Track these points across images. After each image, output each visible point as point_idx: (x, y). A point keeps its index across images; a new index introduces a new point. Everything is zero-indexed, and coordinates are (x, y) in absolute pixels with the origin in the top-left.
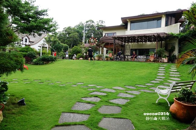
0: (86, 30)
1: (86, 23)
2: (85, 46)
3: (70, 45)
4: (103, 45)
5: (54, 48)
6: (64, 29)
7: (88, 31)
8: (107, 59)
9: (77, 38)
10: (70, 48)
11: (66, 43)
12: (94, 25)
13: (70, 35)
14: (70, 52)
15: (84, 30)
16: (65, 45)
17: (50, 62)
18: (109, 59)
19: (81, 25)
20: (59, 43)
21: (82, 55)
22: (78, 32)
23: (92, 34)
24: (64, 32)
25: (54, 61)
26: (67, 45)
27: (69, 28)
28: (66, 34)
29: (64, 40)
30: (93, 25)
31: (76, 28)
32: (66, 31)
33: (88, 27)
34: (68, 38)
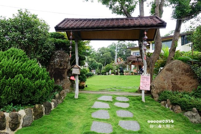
0: (117, 50)
1: (118, 43)
2: (116, 64)
3: (103, 64)
4: (130, 63)
5: (91, 66)
6: (98, 49)
7: (120, 50)
8: (132, 74)
9: (110, 57)
10: (104, 66)
11: (101, 62)
12: (126, 44)
13: (104, 54)
14: (104, 70)
15: (116, 49)
16: (100, 64)
17: (89, 77)
18: (134, 74)
19: (113, 45)
20: (95, 63)
21: (113, 71)
22: (110, 51)
23: (124, 52)
24: (99, 52)
25: (92, 76)
26: (101, 64)
27: (103, 48)
28: (100, 54)
29: (99, 59)
30: (124, 44)
31: (109, 48)
32: (100, 51)
33: (120, 46)
34: (102, 57)
